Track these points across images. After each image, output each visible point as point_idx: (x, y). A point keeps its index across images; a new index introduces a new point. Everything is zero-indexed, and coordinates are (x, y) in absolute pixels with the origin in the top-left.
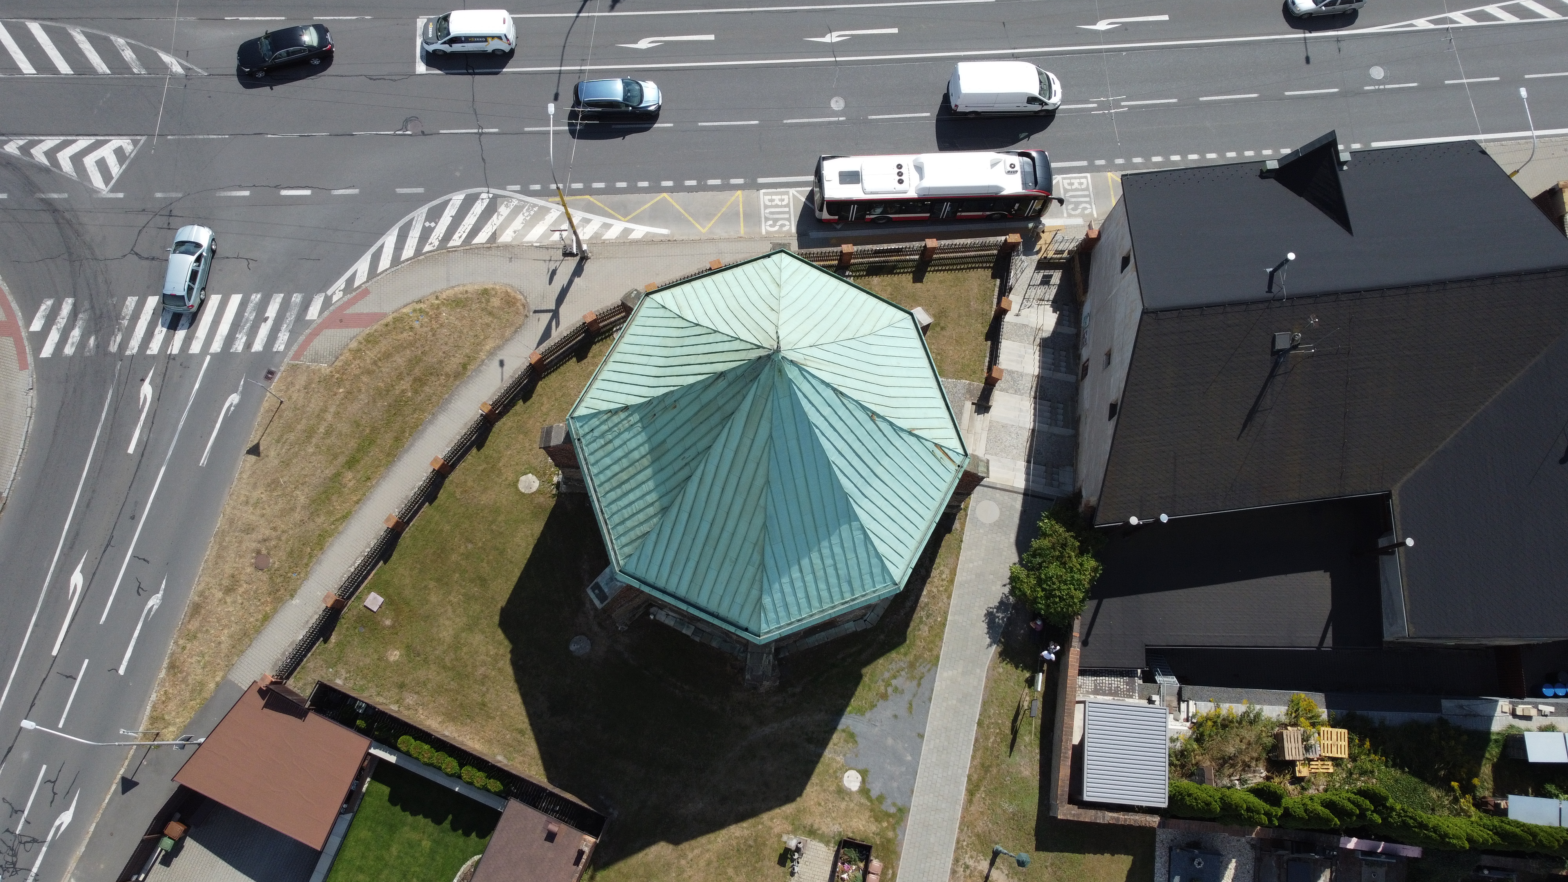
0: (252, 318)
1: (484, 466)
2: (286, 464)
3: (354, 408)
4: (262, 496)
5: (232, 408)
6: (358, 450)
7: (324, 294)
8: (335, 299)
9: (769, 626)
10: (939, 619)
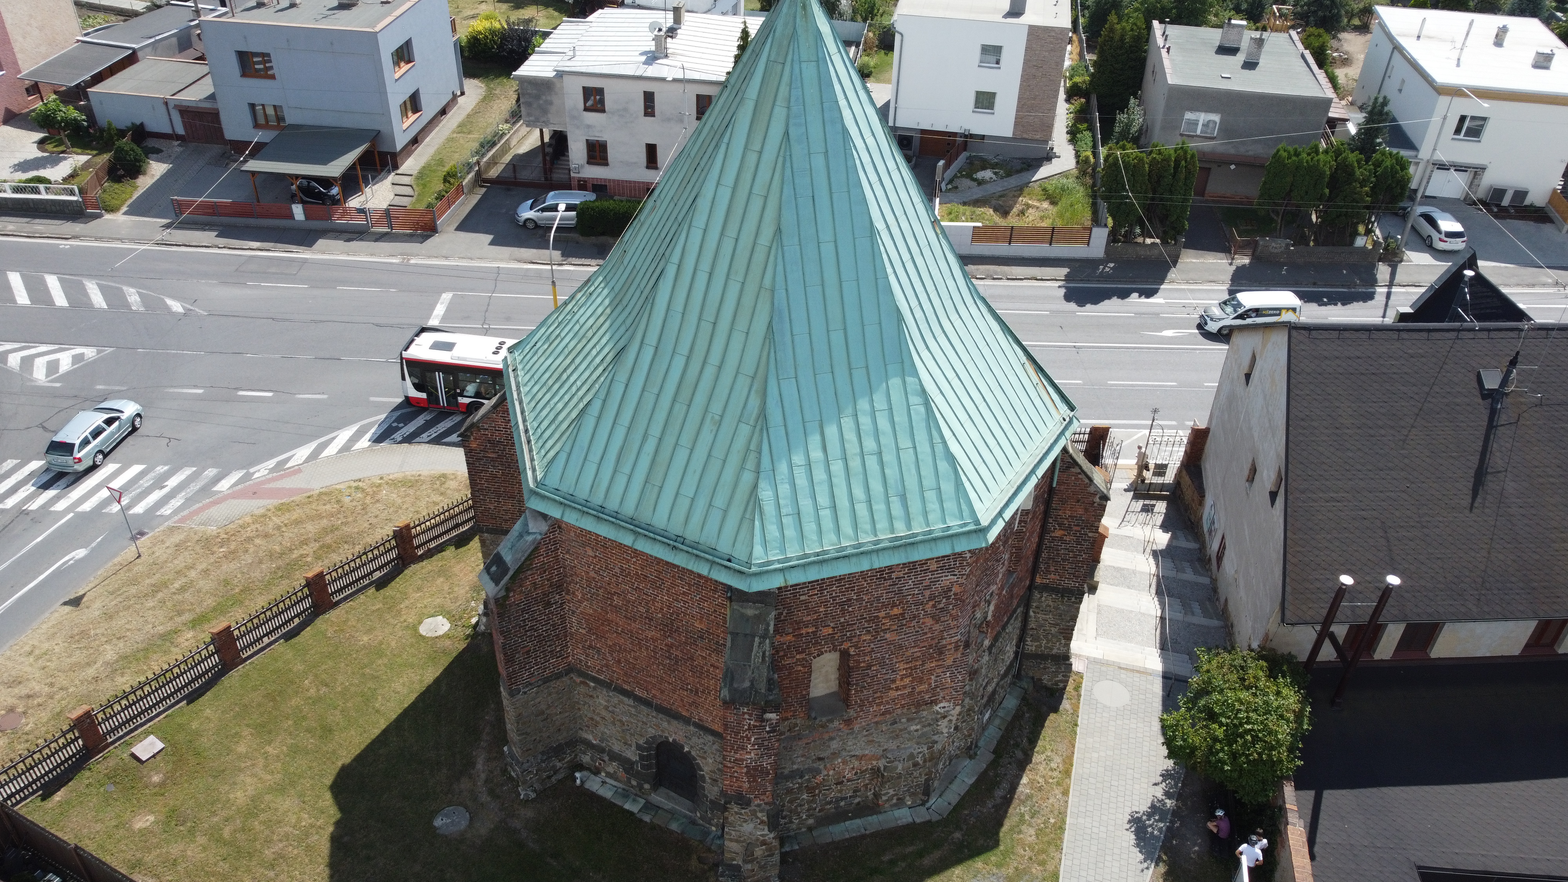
0: (146, 485)
1: (380, 605)
2: (109, 616)
3: (229, 567)
4: (56, 647)
5: (72, 562)
6: (214, 609)
7: (245, 471)
8: (256, 475)
9: (766, 554)
10: (1052, 821)
